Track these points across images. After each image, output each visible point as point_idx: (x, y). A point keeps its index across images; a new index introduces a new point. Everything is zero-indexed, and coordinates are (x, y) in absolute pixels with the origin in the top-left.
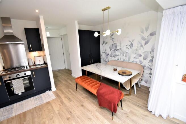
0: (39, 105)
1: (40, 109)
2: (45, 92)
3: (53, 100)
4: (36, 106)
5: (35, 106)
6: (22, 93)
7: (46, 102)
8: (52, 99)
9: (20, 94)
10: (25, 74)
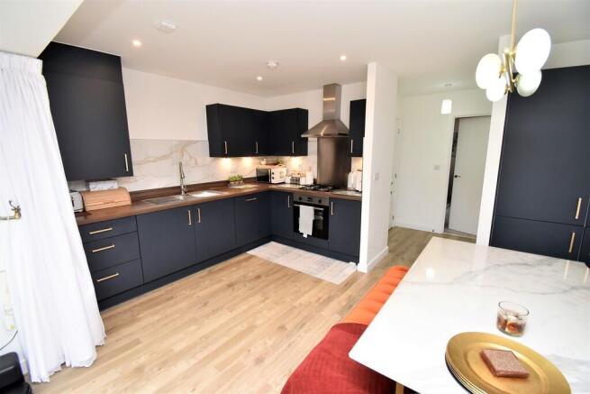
1: (296, 279)
2: (348, 261)
6: (308, 235)
9: (305, 236)
10: (320, 201)
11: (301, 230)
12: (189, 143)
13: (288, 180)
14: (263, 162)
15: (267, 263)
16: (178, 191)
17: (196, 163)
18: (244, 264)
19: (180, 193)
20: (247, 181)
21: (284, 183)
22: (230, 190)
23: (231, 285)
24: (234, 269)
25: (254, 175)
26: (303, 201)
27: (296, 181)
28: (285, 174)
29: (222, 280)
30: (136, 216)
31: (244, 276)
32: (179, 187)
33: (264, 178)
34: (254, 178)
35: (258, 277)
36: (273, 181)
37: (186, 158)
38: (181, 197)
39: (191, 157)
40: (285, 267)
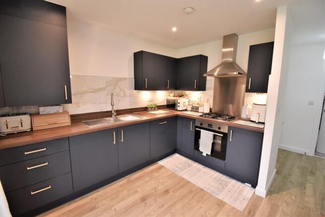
0: (209, 192)
1: (200, 198)
2: (243, 182)
3: (234, 208)
4: (205, 190)
5: (205, 188)
6: (207, 154)
7: (221, 199)
8: (234, 206)
9: (204, 154)
10: (219, 128)
11: (201, 149)
12: (120, 80)
13: (189, 108)
14: (172, 95)
15: (173, 175)
16: (109, 114)
17: (125, 95)
18: (156, 174)
19: (111, 116)
20: (160, 107)
21: (186, 110)
22: (148, 114)
23: (143, 199)
24: (148, 179)
25: (165, 103)
26: (203, 126)
27: (195, 109)
28: (187, 103)
29: (137, 192)
30: (68, 137)
31: (155, 189)
32: (111, 112)
33: (172, 106)
34: (165, 106)
35: (167, 192)
36: (179, 109)
37: (118, 90)
38: (112, 119)
39: (121, 90)
40: (189, 182)
